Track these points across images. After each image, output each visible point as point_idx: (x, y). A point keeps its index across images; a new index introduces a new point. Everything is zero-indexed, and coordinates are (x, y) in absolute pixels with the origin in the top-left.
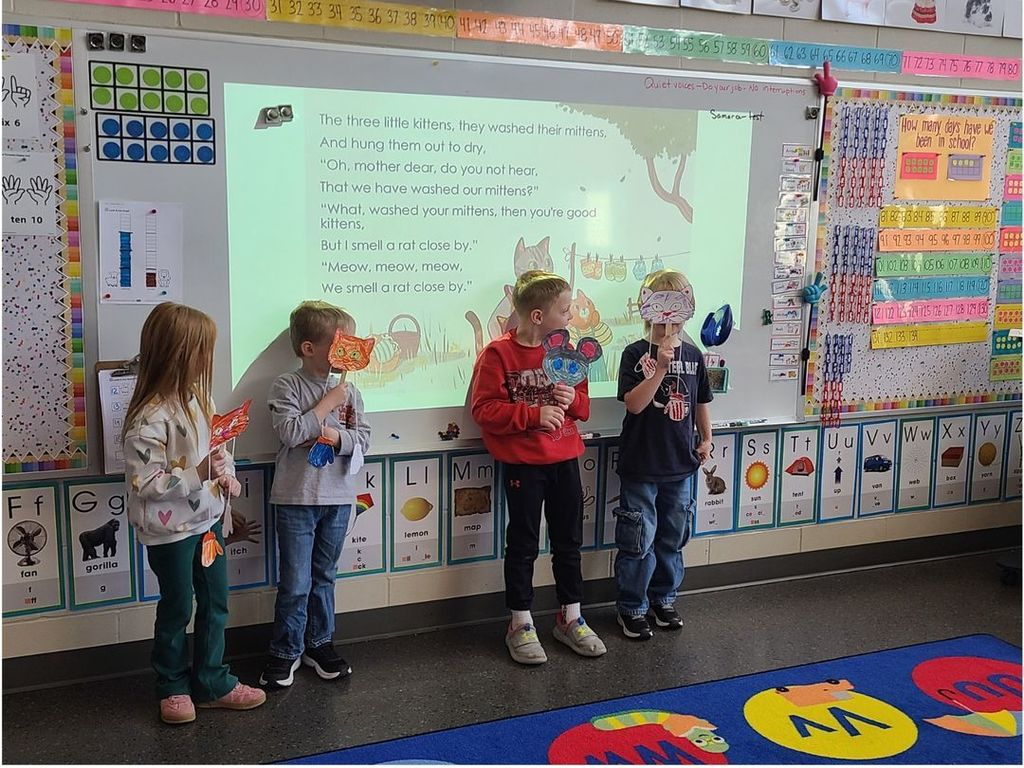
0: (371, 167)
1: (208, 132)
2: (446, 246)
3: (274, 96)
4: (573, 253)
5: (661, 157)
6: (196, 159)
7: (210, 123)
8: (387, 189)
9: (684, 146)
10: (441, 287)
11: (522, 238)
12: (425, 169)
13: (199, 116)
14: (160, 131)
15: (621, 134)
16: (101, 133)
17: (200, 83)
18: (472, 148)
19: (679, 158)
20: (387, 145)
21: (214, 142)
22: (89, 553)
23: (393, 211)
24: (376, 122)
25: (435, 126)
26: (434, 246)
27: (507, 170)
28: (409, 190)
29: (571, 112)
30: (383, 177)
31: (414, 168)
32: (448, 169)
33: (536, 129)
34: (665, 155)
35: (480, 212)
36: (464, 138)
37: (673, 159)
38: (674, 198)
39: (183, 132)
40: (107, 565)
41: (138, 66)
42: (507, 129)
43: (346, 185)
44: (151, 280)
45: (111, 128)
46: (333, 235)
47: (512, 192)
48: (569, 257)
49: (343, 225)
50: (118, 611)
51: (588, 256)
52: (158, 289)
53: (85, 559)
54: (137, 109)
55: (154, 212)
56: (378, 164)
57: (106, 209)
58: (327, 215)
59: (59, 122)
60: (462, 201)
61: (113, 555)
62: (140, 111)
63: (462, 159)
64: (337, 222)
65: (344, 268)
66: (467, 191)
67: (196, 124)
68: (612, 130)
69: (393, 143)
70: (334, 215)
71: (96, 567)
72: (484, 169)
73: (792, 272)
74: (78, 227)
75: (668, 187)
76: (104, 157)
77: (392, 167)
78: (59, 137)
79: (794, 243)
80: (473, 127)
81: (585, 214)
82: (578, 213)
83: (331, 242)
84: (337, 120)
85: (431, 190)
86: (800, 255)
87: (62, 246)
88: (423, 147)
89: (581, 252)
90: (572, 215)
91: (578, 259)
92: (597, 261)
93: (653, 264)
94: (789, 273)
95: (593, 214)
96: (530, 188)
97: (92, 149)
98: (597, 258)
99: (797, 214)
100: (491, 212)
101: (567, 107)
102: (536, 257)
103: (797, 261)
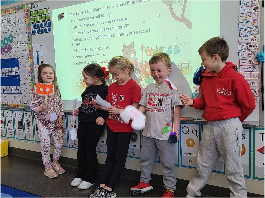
0: (82, 26)
1: (50, 24)
2: (102, 48)
4: (142, 47)
5: (175, 3)
6: (48, 31)
7: (50, 21)
8: (86, 32)
10: (102, 62)
12: (95, 24)
13: (48, 20)
14: (42, 25)
16: (33, 28)
17: (47, 12)
18: (108, 14)
19: (183, 2)
20: (86, 19)
21: (50, 26)
23: (88, 39)
24: (83, 12)
25: (97, 10)
26: (99, 49)
27: (118, 20)
28: (92, 32)
30: (86, 29)
31: (92, 24)
32: (102, 23)
33: (126, 3)
34: (177, 1)
35: (111, 36)
36: (104, 12)
38: (182, 19)
39: (45, 24)
41: (37, 10)
42: (118, 6)
43: (77, 33)
45: (34, 26)
46: (75, 48)
47: (120, 27)
48: (141, 48)
49: (77, 44)
51: (148, 47)
53: (37, 130)
55: (42, 46)
56: (84, 25)
57: (34, 46)
58: (73, 42)
59: (27, 27)
60: (105, 33)
62: (38, 21)
63: (105, 19)
65: (78, 57)
66: (107, 29)
67: (48, 22)
70: (75, 42)
72: (112, 21)
73: (251, 46)
74: (31, 51)
75: (179, 15)
76: (33, 34)
77: (87, 25)
78: (27, 31)
79: (251, 31)
80: (107, 8)
81: (146, 31)
82: (143, 32)
83: (75, 50)
84: (74, 14)
85: (97, 31)
86: (255, 37)
87: (29, 56)
88: (94, 17)
89: (145, 46)
90: (141, 32)
91: (144, 49)
92: (151, 49)
93: (174, 48)
94: (248, 47)
95: (148, 31)
96: (126, 25)
97: (32, 32)
98: (151, 48)
99: (252, 16)
100: (114, 35)
102: (130, 50)
103: (254, 40)
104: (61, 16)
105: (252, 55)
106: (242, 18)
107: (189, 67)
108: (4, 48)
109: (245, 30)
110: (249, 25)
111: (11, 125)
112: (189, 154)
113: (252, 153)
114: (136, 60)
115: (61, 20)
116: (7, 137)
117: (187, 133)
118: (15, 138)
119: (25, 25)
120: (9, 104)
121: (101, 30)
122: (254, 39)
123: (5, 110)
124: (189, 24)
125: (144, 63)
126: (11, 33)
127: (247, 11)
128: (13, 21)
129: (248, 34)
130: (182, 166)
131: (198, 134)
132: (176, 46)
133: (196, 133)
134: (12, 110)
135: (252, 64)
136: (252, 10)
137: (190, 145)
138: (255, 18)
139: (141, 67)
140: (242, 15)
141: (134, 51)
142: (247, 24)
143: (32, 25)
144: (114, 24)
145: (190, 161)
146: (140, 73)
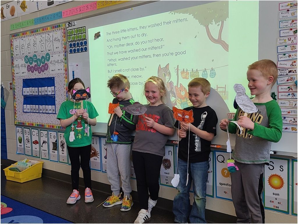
1: (86, 43)
2: (137, 69)
4: (178, 69)
5: (212, 24)
6: (84, 51)
7: (86, 40)
8: (122, 52)
9: (223, 17)
10: (137, 83)
11: (160, 65)
12: (131, 44)
13: (85, 39)
14: (78, 44)
15: (194, 18)
16: (70, 47)
18: (143, 34)
19: (220, 23)
20: (121, 38)
21: (87, 45)
23: (123, 59)
24: (119, 32)
25: (133, 29)
26: (134, 70)
27: (154, 40)
29: (174, 14)
30: (121, 49)
31: (128, 44)
32: (137, 43)
33: (163, 23)
34: (214, 22)
35: (147, 57)
36: (141, 32)
37: (217, 24)
38: (219, 41)
39: (82, 43)
42: (154, 26)
43: (113, 53)
45: (71, 45)
47: (156, 48)
48: (176, 71)
49: (112, 65)
51: (184, 70)
54: (74, 40)
55: (77, 65)
56: (119, 45)
57: (70, 66)
59: (64, 46)
60: (141, 53)
63: (141, 39)
66: (143, 50)
67: (84, 41)
68: (190, 17)
69: (123, 38)
70: (110, 62)
72: (147, 42)
73: (290, 72)
74: (67, 70)
75: (216, 37)
76: (70, 53)
77: (123, 45)
78: (64, 49)
79: (290, 56)
80: (143, 27)
81: (182, 53)
82: (179, 53)
83: (110, 70)
84: (110, 34)
85: (133, 51)
86: (295, 62)
87: (65, 75)
88: (130, 37)
89: (181, 69)
90: (177, 54)
91: (179, 72)
92: (187, 72)
93: (211, 71)
94: (287, 73)
95: (184, 53)
96: (162, 46)
97: (68, 51)
98: (187, 70)
99: (291, 40)
100: (150, 56)
101: (173, 12)
102: (165, 72)
104: (97, 35)
105: (292, 81)
106: (281, 41)
107: (225, 92)
108: (41, 66)
109: (284, 55)
110: (288, 49)
111: (45, 146)
112: (224, 184)
113: (290, 186)
114: (171, 83)
115: (97, 39)
116: (42, 158)
117: (223, 162)
118: (49, 160)
119: (62, 44)
120: (44, 124)
121: (137, 50)
122: (294, 64)
123: (40, 130)
124: (226, 47)
125: (179, 86)
126: (48, 52)
127: (286, 35)
128: (50, 40)
129: (288, 58)
130: (217, 197)
132: (212, 69)
134: (47, 131)
135: (291, 91)
136: (291, 33)
137: (226, 175)
139: (176, 90)
140: (282, 38)
141: (170, 73)
142: (286, 48)
143: (69, 44)
144: (150, 45)
145: (225, 192)
146: (175, 97)
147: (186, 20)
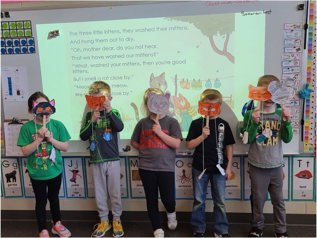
0: (90, 50)
1: (32, 42)
2: (121, 78)
3: (53, 27)
4: (176, 79)
5: (217, 35)
6: (29, 52)
7: (32, 39)
8: (96, 58)
9: (228, 29)
10: (120, 94)
11: (153, 74)
12: (110, 49)
13: (29, 37)
14: (17, 43)
15: (196, 27)
17: (28, 26)
18: (129, 39)
19: (226, 35)
20: (95, 41)
21: (34, 45)
22: (8, 180)
23: (99, 66)
24: (90, 33)
25: (113, 32)
26: (116, 78)
27: (144, 47)
28: (105, 57)
29: (171, 20)
30: (95, 53)
31: (106, 49)
32: (120, 48)
33: (156, 29)
34: (218, 34)
35: (133, 64)
36: (124, 35)
37: (222, 36)
38: (224, 53)
39: (24, 43)
40: (14, 185)
41: (9, 22)
42: (143, 30)
43: (81, 57)
44: (18, 93)
45: (2, 43)
46: (77, 76)
47: (146, 55)
48: (174, 80)
49: (81, 72)
50: (19, 200)
51: (183, 80)
52: (21, 96)
53: (7, 182)
54: (9, 36)
55: (17, 70)
56: (92, 48)
57: (3, 70)
58: (75, 68)
60: (126, 60)
61: (15, 182)
62: (10, 37)
63: (125, 44)
64: (79, 70)
65: (82, 87)
66: (128, 56)
67: (28, 39)
68: (191, 26)
69: (97, 40)
70: (77, 68)
71: (11, 185)
72: (134, 47)
75: (221, 48)
77: (98, 49)
79: (293, 70)
80: (128, 31)
82: (177, 62)
83: (78, 78)
84: (76, 34)
85: (113, 57)
86: (297, 75)
88: (109, 41)
89: (180, 78)
90: (175, 63)
91: (178, 81)
92: (187, 82)
93: (215, 82)
95: (184, 62)
96: (155, 53)
98: (187, 80)
99: (295, 56)
100: (138, 64)
101: (169, 19)
102: (159, 81)
103: (296, 78)
104: (54, 34)
106: (286, 57)
107: (231, 101)
109: (289, 68)
110: (292, 64)
112: (229, 186)
113: (290, 178)
115: (53, 39)
121: (119, 56)
124: (232, 59)
125: (178, 96)
127: (290, 51)
129: (291, 72)
131: (239, 166)
132: (217, 79)
133: (237, 166)
136: (294, 50)
138: (298, 58)
139: (174, 100)
140: (286, 54)
141: (166, 83)
142: (290, 63)
144: (139, 51)
145: (230, 193)
146: (173, 108)
147: (186, 28)
